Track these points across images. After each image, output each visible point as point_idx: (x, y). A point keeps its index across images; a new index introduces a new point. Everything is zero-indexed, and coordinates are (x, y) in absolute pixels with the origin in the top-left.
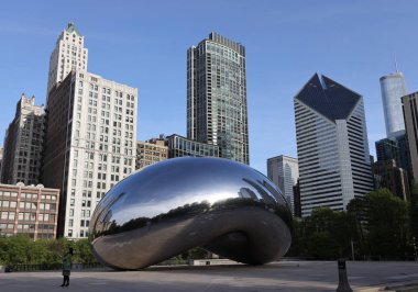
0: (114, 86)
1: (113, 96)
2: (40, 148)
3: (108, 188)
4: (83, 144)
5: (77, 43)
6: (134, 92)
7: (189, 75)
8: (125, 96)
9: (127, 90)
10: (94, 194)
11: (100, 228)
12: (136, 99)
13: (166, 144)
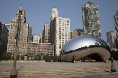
0: (64, 19)
1: (64, 21)
2: (49, 35)
3: (64, 43)
4: (58, 33)
5: (55, 10)
6: (69, 20)
7: (82, 13)
8: (67, 21)
9: (67, 19)
10: (61, 45)
11: (62, 53)
12: (69, 21)
13: (78, 31)
